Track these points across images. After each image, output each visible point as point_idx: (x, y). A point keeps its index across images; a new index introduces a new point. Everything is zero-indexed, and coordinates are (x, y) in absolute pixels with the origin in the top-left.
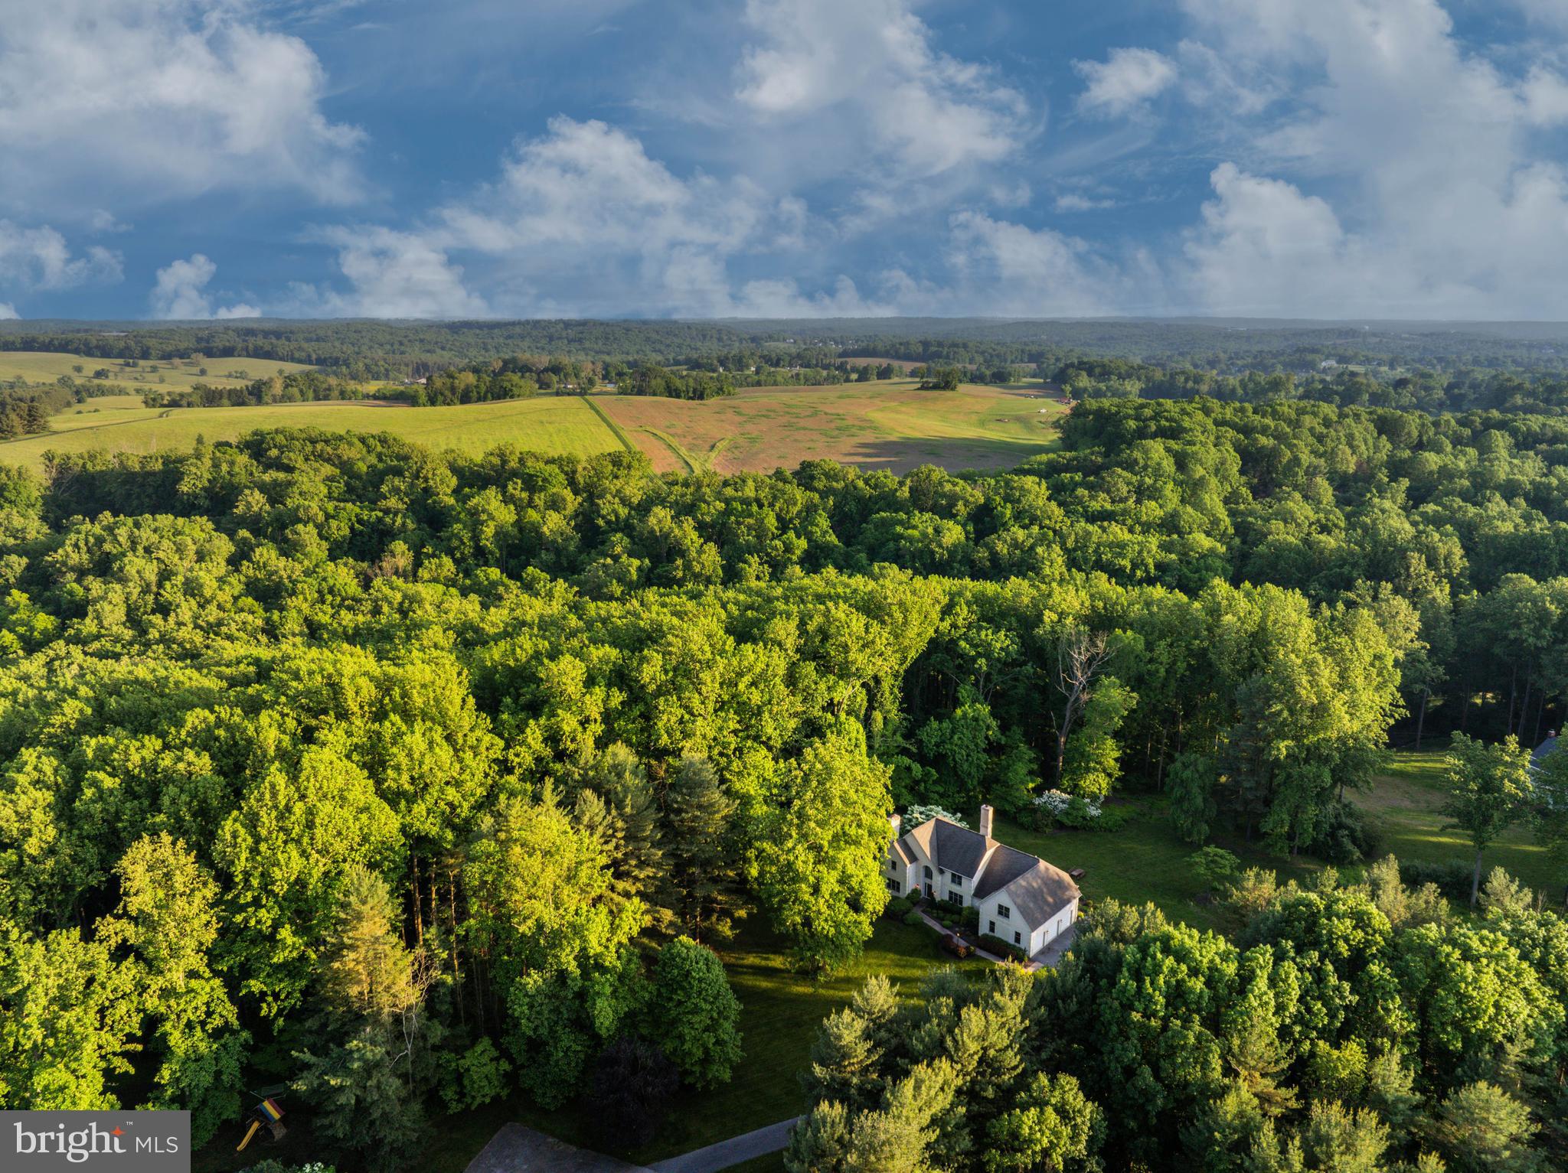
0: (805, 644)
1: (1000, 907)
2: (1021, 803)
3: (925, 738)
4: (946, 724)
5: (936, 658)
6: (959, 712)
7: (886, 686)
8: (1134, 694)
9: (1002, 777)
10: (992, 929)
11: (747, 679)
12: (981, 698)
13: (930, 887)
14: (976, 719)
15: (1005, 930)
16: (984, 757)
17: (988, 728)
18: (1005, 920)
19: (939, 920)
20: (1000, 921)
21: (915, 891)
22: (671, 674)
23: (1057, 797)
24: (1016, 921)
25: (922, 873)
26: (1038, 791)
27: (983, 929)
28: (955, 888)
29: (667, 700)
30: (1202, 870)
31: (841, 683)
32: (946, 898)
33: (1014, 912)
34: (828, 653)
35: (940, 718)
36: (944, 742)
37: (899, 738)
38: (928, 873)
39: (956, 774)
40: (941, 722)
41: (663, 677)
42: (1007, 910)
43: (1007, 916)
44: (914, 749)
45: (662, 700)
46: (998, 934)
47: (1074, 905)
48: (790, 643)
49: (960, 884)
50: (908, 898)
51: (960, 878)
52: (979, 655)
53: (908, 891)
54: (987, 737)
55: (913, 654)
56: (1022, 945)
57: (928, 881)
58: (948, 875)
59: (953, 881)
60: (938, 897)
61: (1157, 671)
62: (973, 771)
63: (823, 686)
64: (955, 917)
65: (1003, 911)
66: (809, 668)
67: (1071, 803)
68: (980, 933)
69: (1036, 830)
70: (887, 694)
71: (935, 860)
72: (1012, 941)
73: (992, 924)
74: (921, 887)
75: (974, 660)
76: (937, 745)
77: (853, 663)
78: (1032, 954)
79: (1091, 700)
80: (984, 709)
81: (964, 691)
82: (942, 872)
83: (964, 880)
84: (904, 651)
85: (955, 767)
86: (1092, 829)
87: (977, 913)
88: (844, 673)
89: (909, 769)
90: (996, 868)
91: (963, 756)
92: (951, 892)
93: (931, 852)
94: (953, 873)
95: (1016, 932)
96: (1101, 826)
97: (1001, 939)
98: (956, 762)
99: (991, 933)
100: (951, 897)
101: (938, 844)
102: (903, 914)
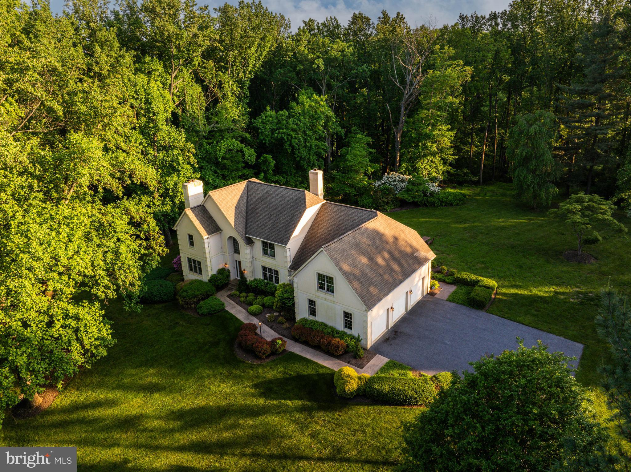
1: (321, 277)
5: (280, 70)
8: (468, 68)
10: (312, 312)
13: (239, 265)
15: (330, 312)
17: (327, 119)
18: (328, 296)
19: (246, 304)
20: (321, 297)
21: (221, 272)
23: (396, 178)
24: (345, 297)
25: (228, 247)
27: (301, 312)
28: (268, 262)
32: (260, 276)
33: (341, 284)
38: (236, 246)
40: (277, 111)
42: (330, 280)
43: (330, 290)
46: (320, 318)
47: (426, 270)
49: (273, 255)
50: (210, 280)
51: (272, 247)
53: (212, 272)
56: (355, 331)
57: (236, 257)
59: (265, 253)
60: (249, 277)
64: (267, 300)
65: (325, 284)
67: (411, 183)
68: (298, 318)
71: (242, 228)
72: (340, 326)
73: (312, 303)
78: (369, 344)
80: (320, 100)
82: (250, 243)
83: (278, 249)
86: (433, 204)
87: (293, 292)
90: (320, 231)
91: (300, 141)
92: (264, 268)
93: (236, 218)
94: (263, 242)
95: (345, 313)
96: (442, 202)
97: (326, 325)
98: (293, 147)
99: (311, 318)
100: (265, 276)
101: (247, 209)
102: (198, 302)
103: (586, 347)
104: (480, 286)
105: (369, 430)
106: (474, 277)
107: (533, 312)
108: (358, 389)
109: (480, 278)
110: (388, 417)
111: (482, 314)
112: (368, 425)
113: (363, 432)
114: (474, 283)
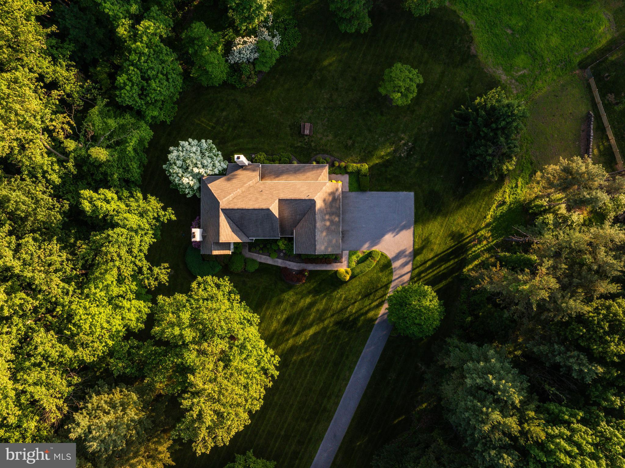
64: (274, 246)
90: (285, 215)
101: (237, 226)
102: (245, 269)
103: (415, 193)
104: (362, 176)
106: (355, 166)
110: (363, 278)
114: (358, 172)
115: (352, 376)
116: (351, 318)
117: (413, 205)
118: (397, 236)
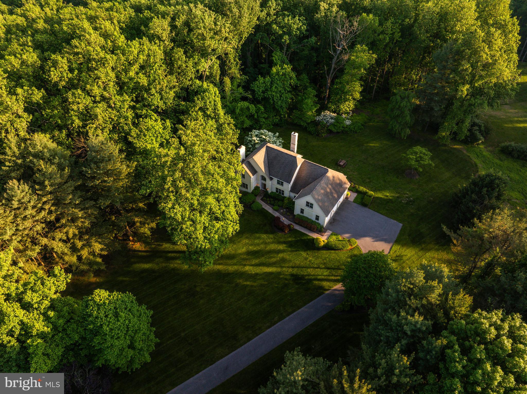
0: (177, 35)
1: (307, 203)
2: (309, 121)
3: (256, 89)
4: (268, 79)
5: (259, 35)
6: (274, 70)
7: (231, 57)
8: (374, 55)
9: (298, 106)
10: (302, 212)
11: (136, 67)
12: (287, 61)
13: (265, 185)
14: (284, 74)
15: (310, 214)
16: (290, 95)
17: (291, 78)
18: (310, 209)
19: (272, 205)
20: (307, 210)
21: (257, 188)
22: (76, 72)
23: (328, 115)
24: (317, 210)
25: (260, 178)
26: (319, 112)
27: (297, 211)
28: (280, 187)
29: (73, 94)
30: (413, 163)
31: (203, 60)
32: (274, 191)
33: (316, 206)
34: (192, 41)
35: (264, 76)
36: (267, 90)
37: (241, 90)
38: (263, 178)
39: (274, 108)
40: (264, 78)
41: (70, 75)
42: (312, 204)
43: (311, 207)
44: (250, 96)
45: (70, 95)
46: (305, 214)
48: (165, 36)
49: (282, 185)
50: (252, 193)
51: (282, 182)
52: (284, 33)
53: (252, 188)
54: (290, 85)
55: (246, 35)
56: (320, 222)
57: (264, 182)
58: (275, 180)
59: (278, 184)
60: (269, 191)
61: (385, 39)
62: (284, 105)
63: (190, 64)
64: (280, 203)
65: (309, 205)
66: (179, 53)
67: (336, 119)
68: (295, 213)
69: (318, 135)
70: (232, 61)
71: (268, 173)
72: (314, 219)
73: (302, 210)
74: (259, 185)
75: (281, 36)
76: (263, 92)
77: (209, 46)
78: (325, 226)
79: (349, 59)
80: (288, 68)
81: (277, 56)
82: (271, 179)
83: (285, 183)
84: (240, 35)
85: (274, 104)
86: (347, 133)
87: (294, 203)
88: (204, 54)
89: (248, 108)
90: (303, 175)
91: (278, 97)
92: (277, 189)
93: (265, 168)
94: (278, 180)
95: (317, 216)
96: (351, 131)
97: (308, 218)
98: (274, 101)
99: (301, 214)
100: (277, 191)
101: (268, 162)
102: (251, 204)
103: (403, 225)
104: (367, 196)
105: (328, 259)
106: (365, 190)
107: (387, 208)
108: (324, 245)
109: (368, 191)
110: (334, 255)
111: (366, 209)
112: (327, 258)
113: (326, 260)
114: (365, 193)
115: (279, 323)
116: (307, 277)
117: (399, 231)
118: (376, 243)
